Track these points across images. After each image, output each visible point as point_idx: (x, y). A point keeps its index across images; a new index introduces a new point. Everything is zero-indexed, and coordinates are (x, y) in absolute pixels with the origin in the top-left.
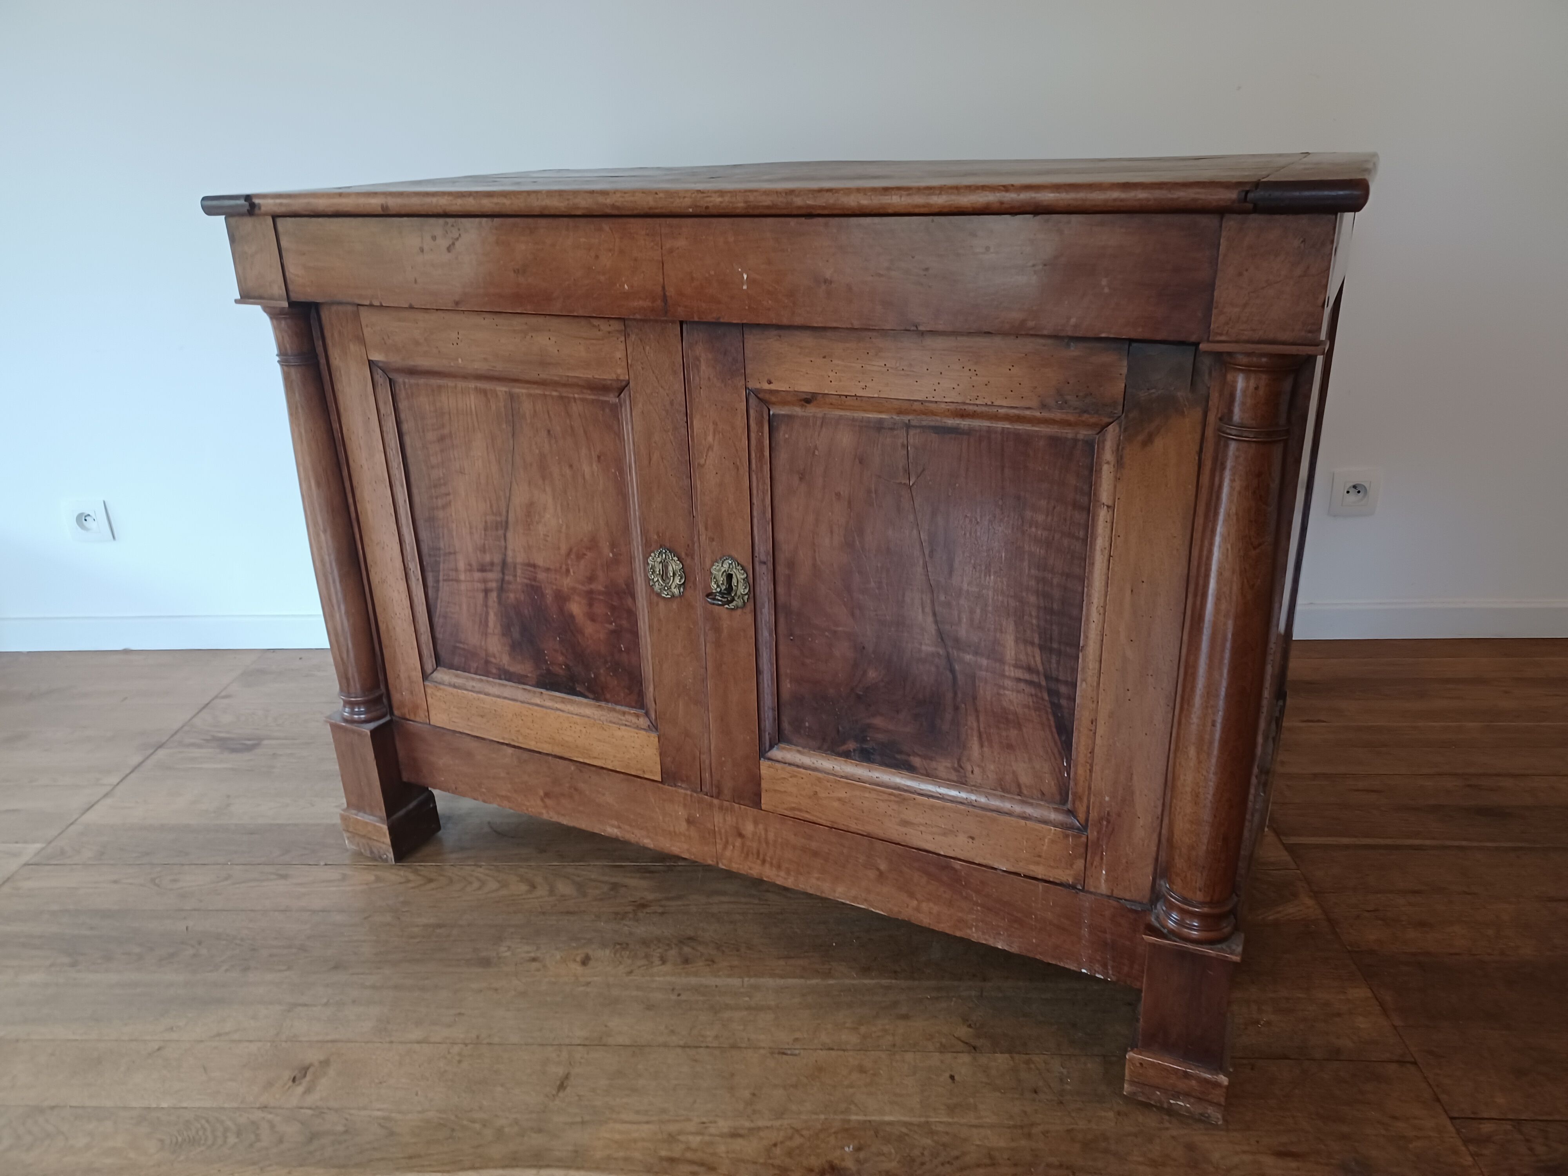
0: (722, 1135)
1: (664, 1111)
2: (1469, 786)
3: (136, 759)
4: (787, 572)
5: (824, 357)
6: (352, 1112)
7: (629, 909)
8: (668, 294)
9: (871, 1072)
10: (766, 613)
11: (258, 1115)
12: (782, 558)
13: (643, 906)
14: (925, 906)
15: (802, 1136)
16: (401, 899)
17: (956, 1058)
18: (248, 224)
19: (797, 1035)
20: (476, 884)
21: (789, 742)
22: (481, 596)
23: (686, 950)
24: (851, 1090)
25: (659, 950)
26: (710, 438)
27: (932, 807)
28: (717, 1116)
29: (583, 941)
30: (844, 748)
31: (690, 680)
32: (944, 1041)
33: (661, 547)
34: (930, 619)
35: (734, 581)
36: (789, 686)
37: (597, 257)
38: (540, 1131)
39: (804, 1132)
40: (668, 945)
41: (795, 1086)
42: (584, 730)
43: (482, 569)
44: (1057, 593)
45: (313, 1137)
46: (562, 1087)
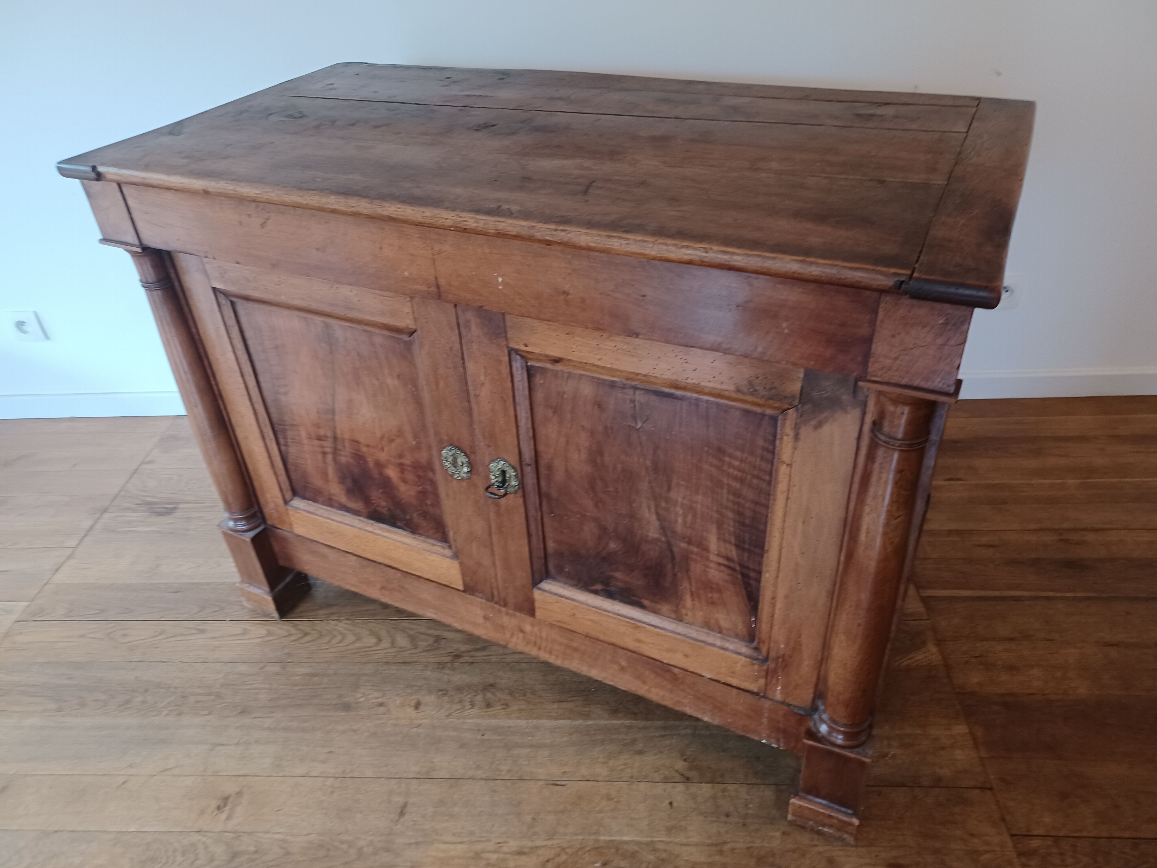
0: (512, 853)
1: (472, 833)
2: (1061, 540)
3: (87, 523)
4: (546, 472)
5: (567, 334)
6: (260, 835)
7: (448, 659)
8: (440, 283)
9: (615, 800)
10: (533, 498)
11: (196, 837)
12: (543, 462)
13: (458, 656)
14: (654, 690)
15: (566, 853)
16: (286, 651)
17: (674, 787)
18: (97, 186)
19: (565, 769)
20: (339, 638)
21: (554, 578)
22: (320, 457)
23: (489, 695)
24: (602, 815)
25: (469, 696)
26: (482, 378)
27: (658, 634)
28: (507, 837)
29: (417, 688)
30: (593, 588)
31: (480, 533)
32: (666, 772)
33: (451, 445)
34: (654, 517)
35: (507, 476)
36: (552, 544)
37: (381, 248)
38: (388, 850)
39: (569, 851)
40: (476, 691)
41: (562, 812)
42: (406, 552)
43: (319, 438)
44: (748, 513)
45: (235, 855)
46: (402, 814)
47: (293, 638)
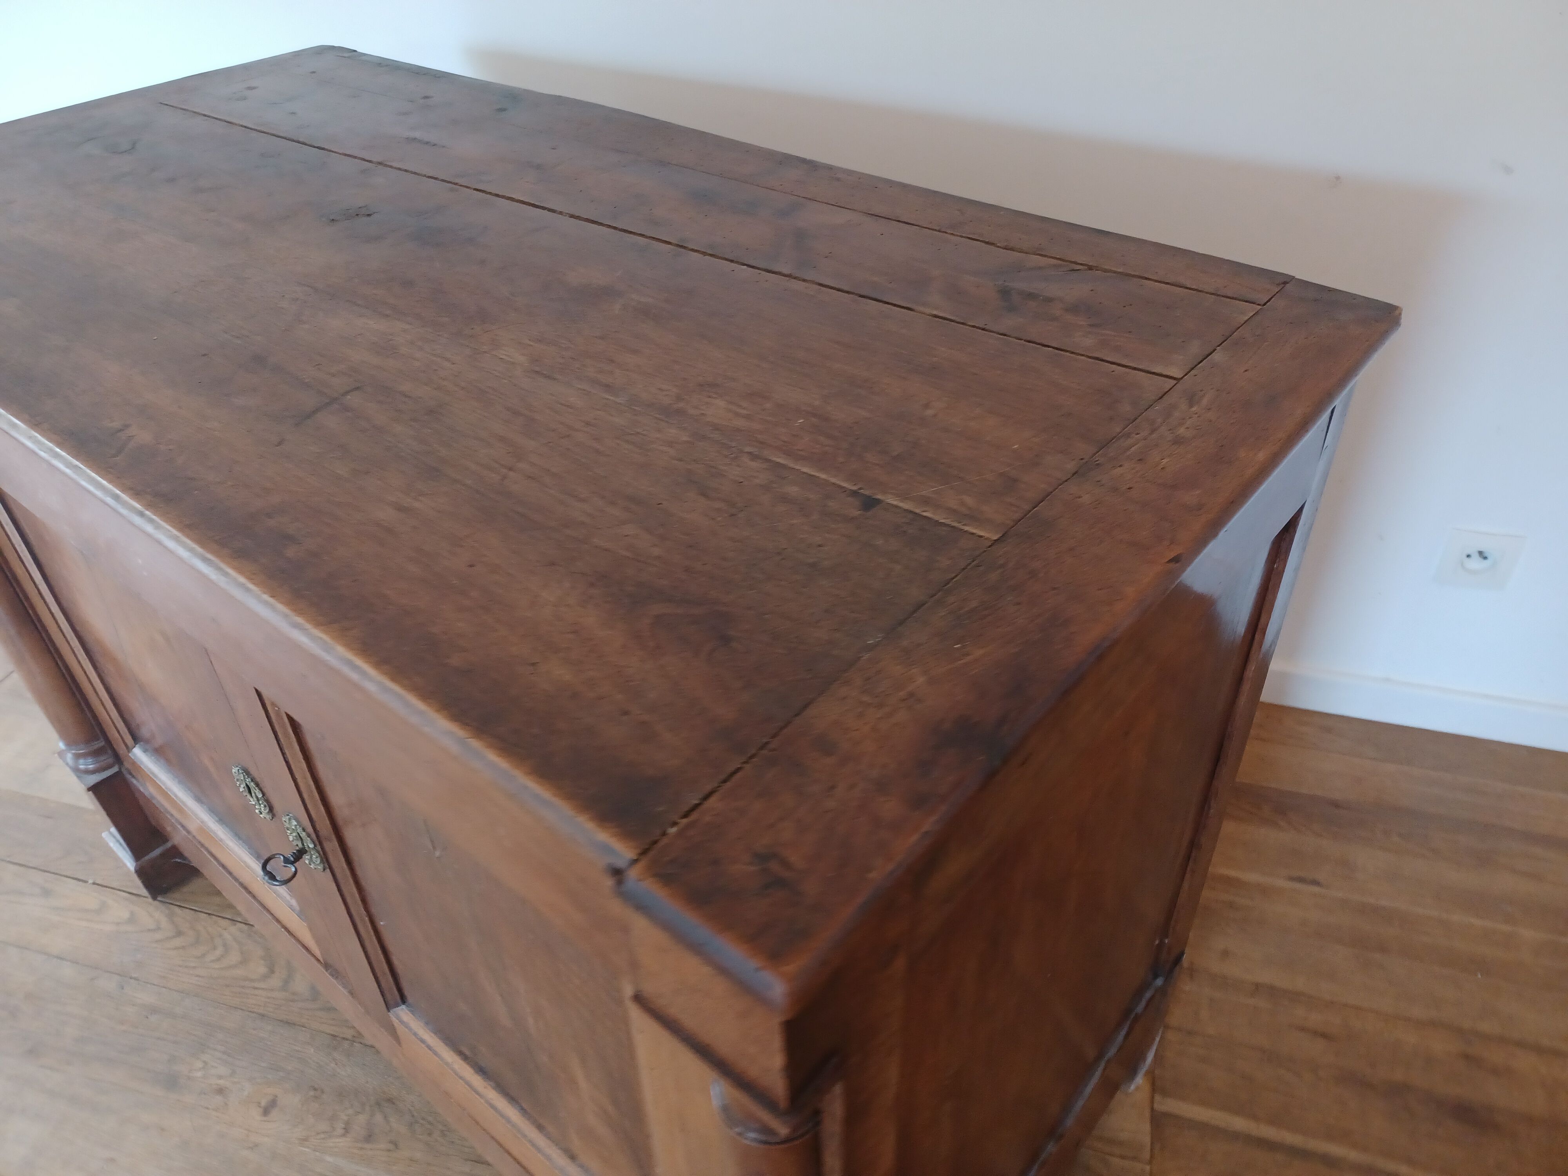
4: (356, 858)
12: (348, 842)
16: (139, 957)
20: (219, 952)
21: (411, 1011)
23: (378, 1118)
25: (350, 1111)
26: (232, 686)
29: (283, 1074)
36: (397, 962)
40: (363, 1105)
47: (158, 936)
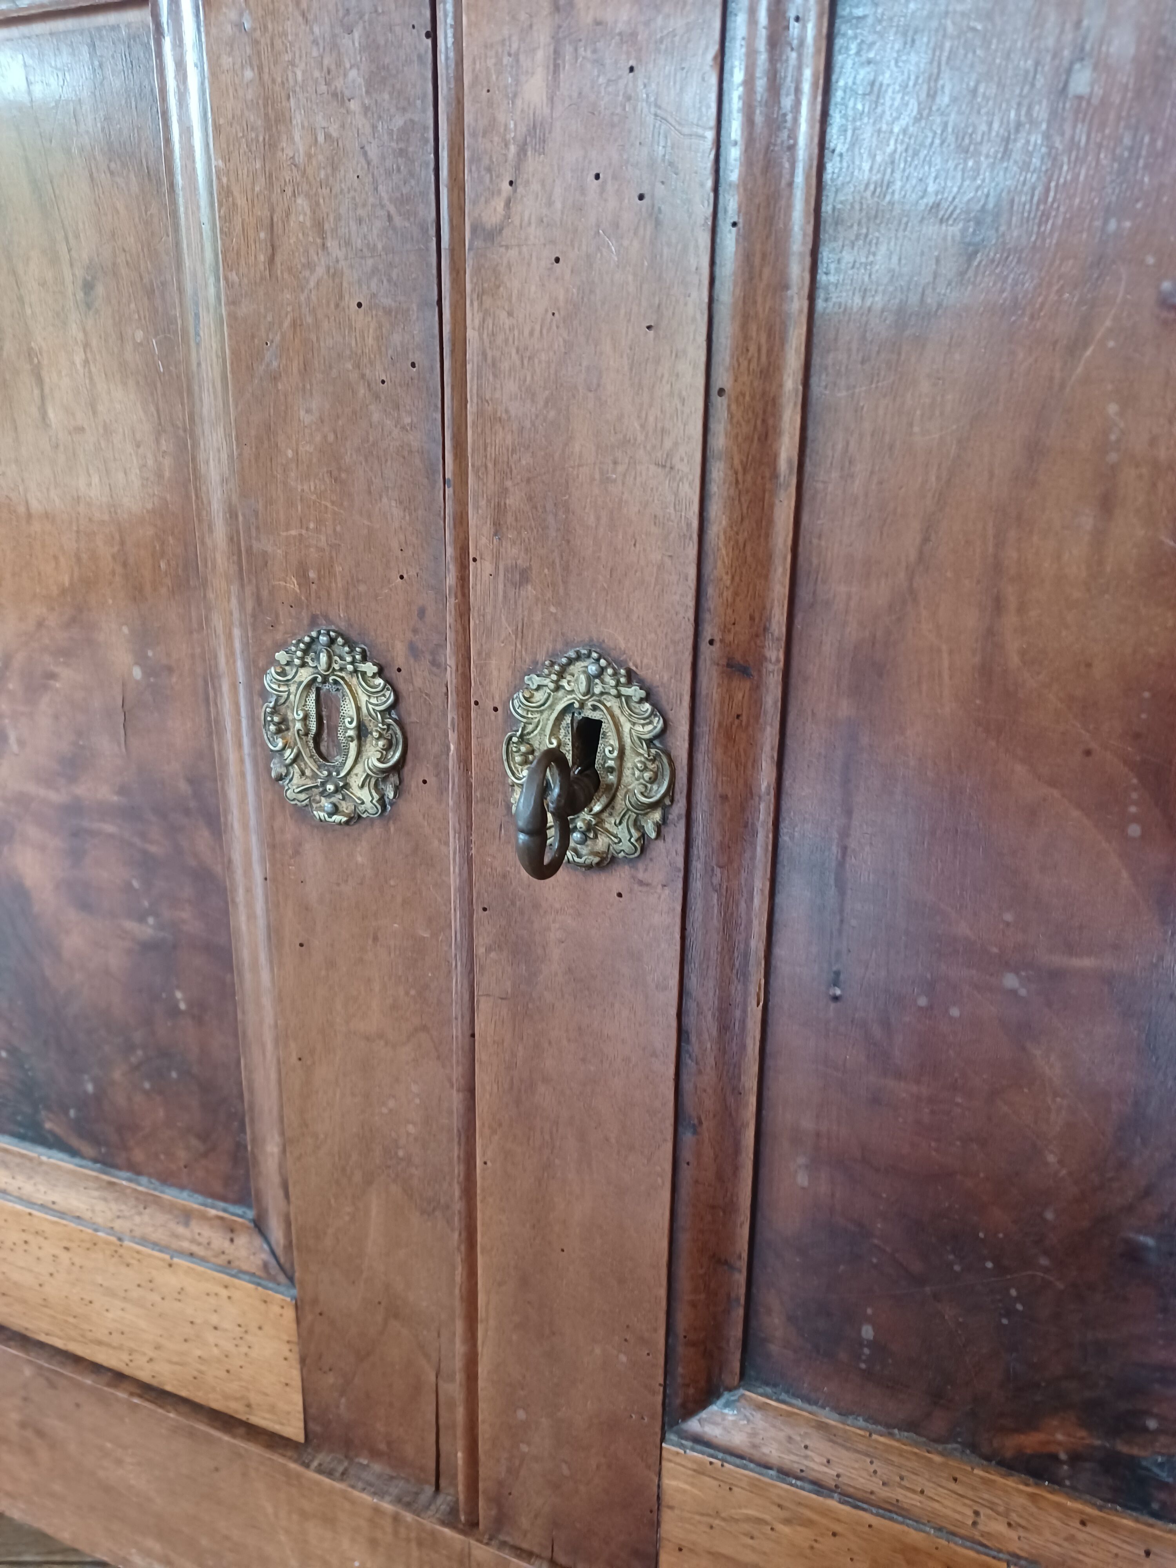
30: (1031, 1441)
31: (411, 1128)
33: (314, 622)
35: (607, 748)
36: (802, 1179)
42: (64, 1256)
